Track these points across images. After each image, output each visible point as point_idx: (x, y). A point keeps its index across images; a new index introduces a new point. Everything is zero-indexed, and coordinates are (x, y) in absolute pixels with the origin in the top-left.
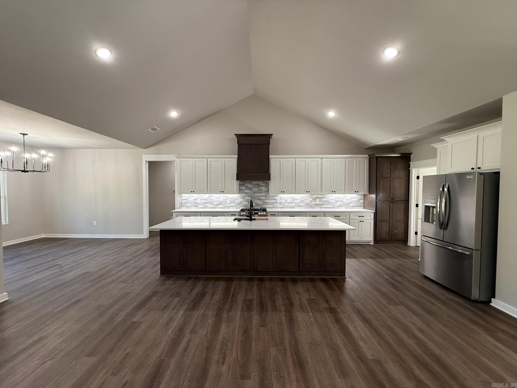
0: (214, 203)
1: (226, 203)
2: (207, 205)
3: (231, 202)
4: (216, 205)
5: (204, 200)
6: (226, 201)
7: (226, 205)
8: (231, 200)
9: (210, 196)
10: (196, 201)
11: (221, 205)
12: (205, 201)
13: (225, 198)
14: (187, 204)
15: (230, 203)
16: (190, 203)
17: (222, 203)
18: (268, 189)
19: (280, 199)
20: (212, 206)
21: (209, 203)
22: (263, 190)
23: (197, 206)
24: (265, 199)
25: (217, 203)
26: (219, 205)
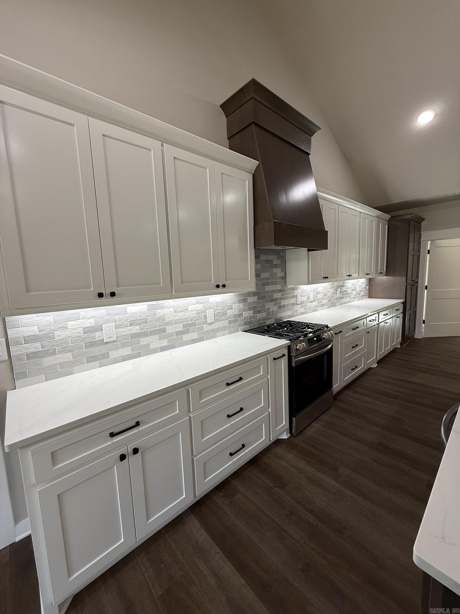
0: (170, 329)
1: (206, 322)
2: (144, 341)
3: (218, 317)
4: (178, 333)
5: (131, 325)
6: (205, 317)
7: (206, 328)
8: (217, 310)
9: (155, 308)
10: (98, 336)
11: (192, 332)
12: (136, 329)
13: (200, 307)
14: (51, 358)
15: (216, 321)
16: (68, 351)
17: (193, 324)
18: (285, 274)
19: (302, 294)
20: (165, 343)
21: (154, 333)
22: (278, 275)
23: (106, 356)
24: (281, 299)
25: (180, 328)
26: (186, 332)
